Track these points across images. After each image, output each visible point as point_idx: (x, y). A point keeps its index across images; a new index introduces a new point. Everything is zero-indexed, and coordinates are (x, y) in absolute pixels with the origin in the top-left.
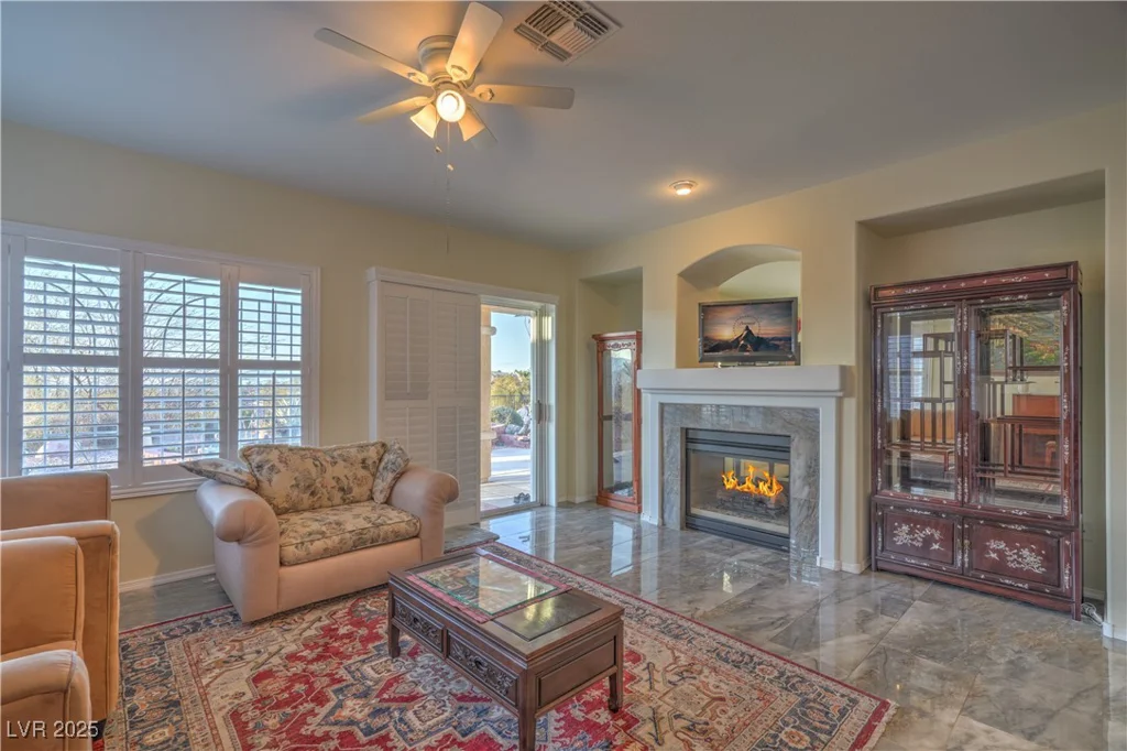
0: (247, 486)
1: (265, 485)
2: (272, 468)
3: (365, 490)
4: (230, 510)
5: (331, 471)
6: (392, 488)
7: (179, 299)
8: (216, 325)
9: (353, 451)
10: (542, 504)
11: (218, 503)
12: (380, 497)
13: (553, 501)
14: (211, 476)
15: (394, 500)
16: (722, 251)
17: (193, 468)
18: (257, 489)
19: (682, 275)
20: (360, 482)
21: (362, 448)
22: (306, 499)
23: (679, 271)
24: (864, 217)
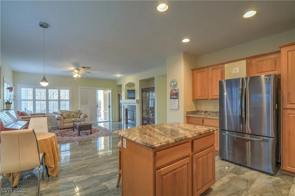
0: (60, 115)
1: (63, 115)
2: (64, 113)
3: (76, 116)
4: (57, 117)
5: (71, 114)
6: (80, 116)
7: (53, 92)
8: (58, 95)
9: (75, 111)
10: (110, 121)
11: (56, 116)
12: (78, 117)
13: (111, 121)
14: (56, 114)
15: (80, 118)
16: (129, 83)
17: (54, 113)
18: (62, 115)
19: (126, 85)
20: (76, 115)
21: (76, 111)
22: (68, 117)
23: (125, 85)
24: (140, 79)
